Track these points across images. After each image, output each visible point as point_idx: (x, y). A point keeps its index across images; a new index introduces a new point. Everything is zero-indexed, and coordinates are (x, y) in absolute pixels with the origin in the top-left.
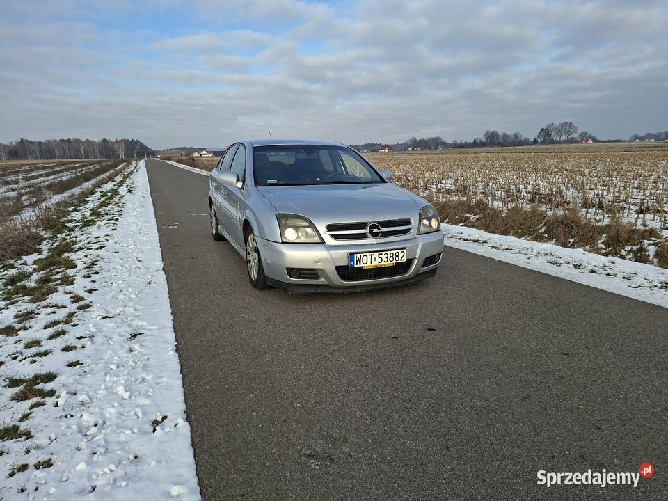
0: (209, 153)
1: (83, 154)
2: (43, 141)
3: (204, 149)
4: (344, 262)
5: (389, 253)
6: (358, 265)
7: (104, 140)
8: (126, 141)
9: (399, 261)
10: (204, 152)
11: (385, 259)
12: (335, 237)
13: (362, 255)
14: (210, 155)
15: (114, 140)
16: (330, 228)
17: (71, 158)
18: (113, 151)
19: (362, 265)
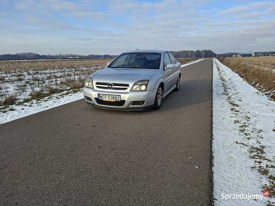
0: (241, 55)
1: (189, 56)
2: (177, 51)
3: (239, 54)
4: (97, 97)
5: (112, 96)
6: (101, 99)
7: (198, 50)
8: (206, 51)
9: (117, 100)
10: (238, 55)
11: (111, 98)
12: (97, 87)
13: (102, 95)
14: (241, 56)
15: (201, 50)
16: (97, 83)
17: (185, 57)
18: (200, 55)
19: (102, 99)
